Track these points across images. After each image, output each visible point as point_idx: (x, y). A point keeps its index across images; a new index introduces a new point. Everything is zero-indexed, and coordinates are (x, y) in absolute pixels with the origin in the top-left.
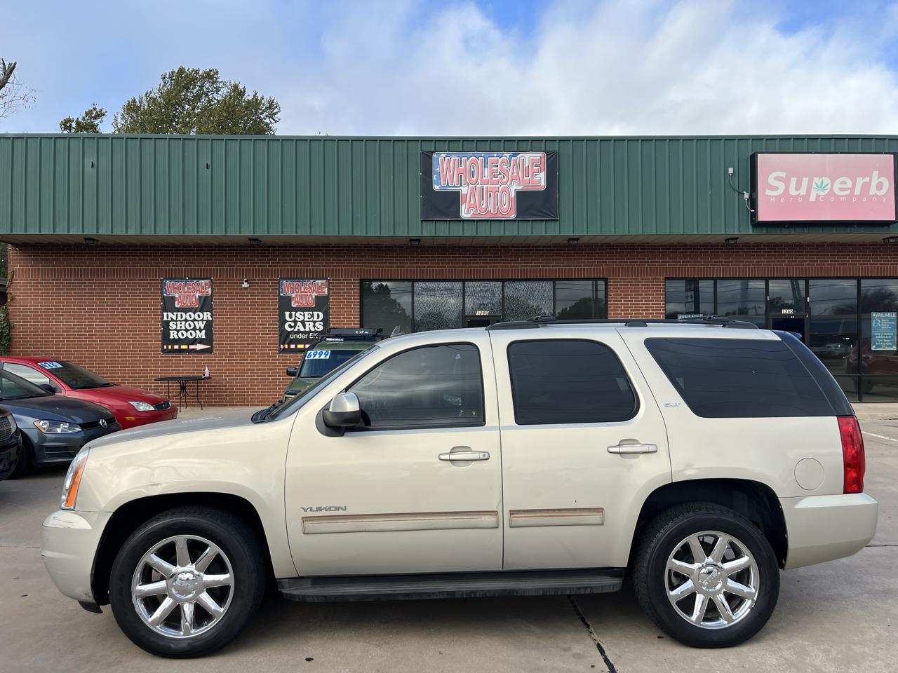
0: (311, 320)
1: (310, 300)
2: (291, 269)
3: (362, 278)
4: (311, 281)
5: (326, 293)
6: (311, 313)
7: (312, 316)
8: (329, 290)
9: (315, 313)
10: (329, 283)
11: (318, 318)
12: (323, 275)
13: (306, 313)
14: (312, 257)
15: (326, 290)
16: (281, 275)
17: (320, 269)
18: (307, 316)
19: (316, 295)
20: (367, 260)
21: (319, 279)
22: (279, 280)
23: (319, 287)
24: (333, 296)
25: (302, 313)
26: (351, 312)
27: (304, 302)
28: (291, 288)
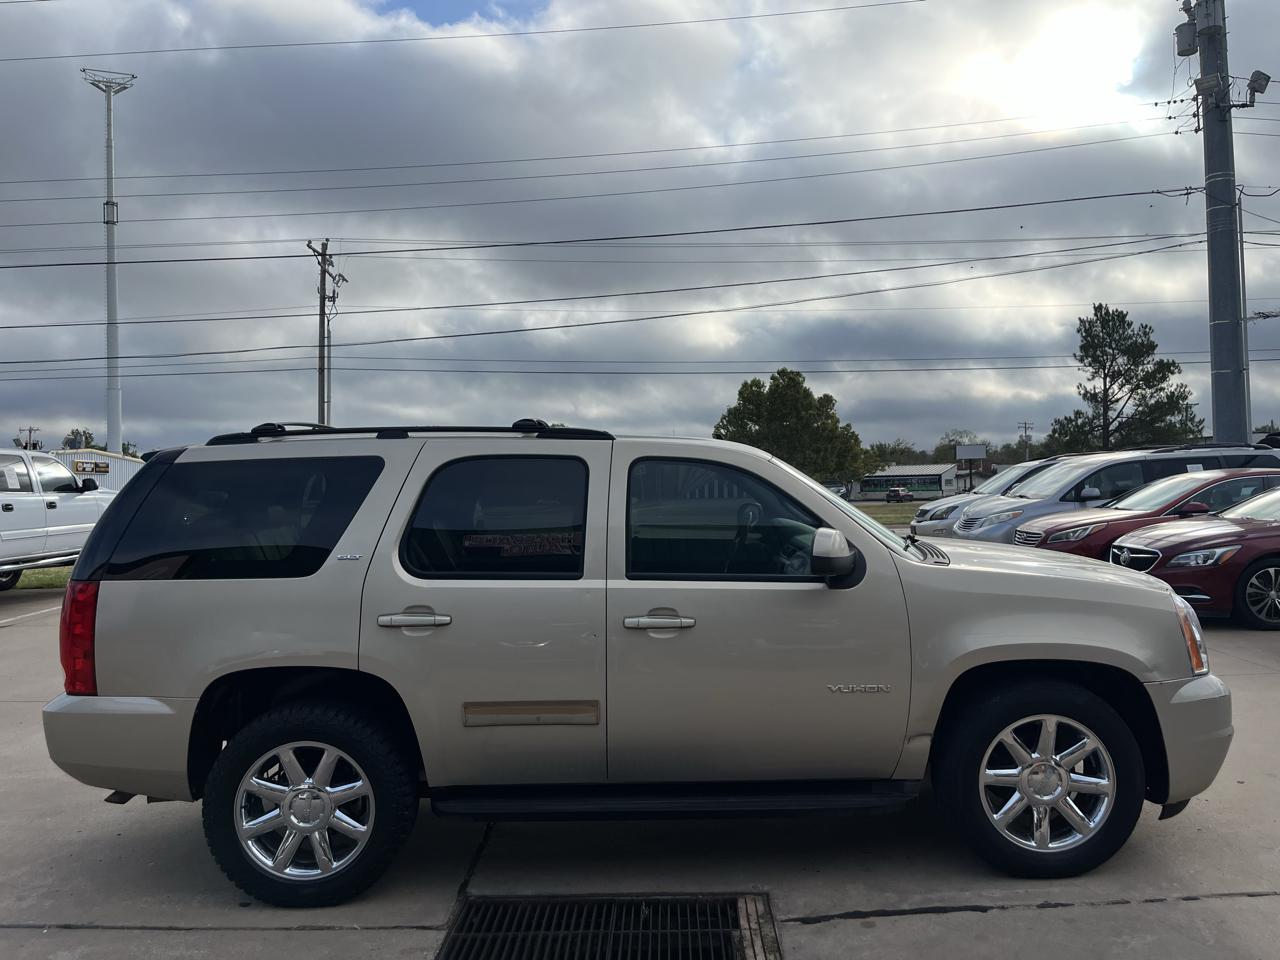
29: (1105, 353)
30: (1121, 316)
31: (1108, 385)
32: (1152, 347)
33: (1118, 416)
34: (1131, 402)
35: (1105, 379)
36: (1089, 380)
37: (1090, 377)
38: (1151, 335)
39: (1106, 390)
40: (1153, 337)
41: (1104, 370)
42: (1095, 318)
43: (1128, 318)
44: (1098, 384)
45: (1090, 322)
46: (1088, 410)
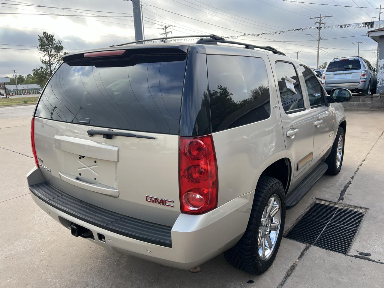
29: (48, 48)
30: (52, 37)
31: (50, 59)
32: (62, 48)
33: (54, 69)
34: (58, 65)
35: (49, 56)
36: (43, 56)
37: (44, 56)
38: (61, 44)
39: (50, 60)
40: (62, 45)
41: (48, 54)
42: (44, 36)
43: (54, 37)
44: (47, 58)
45: (42, 37)
46: (44, 66)
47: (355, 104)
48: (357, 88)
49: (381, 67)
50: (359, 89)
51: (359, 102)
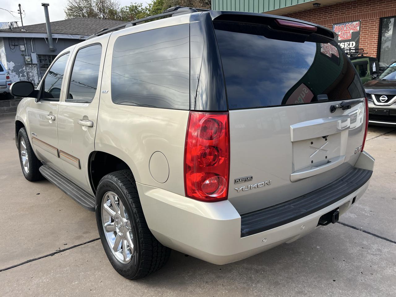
0: (348, 47)
1: (349, 36)
2: (339, 18)
3: (381, 17)
4: (350, 23)
5: (358, 29)
6: (349, 43)
7: (349, 45)
8: (360, 27)
9: (351, 43)
10: (361, 23)
11: (352, 45)
12: (357, 19)
13: (346, 43)
14: (352, 8)
15: (358, 28)
16: (334, 22)
17: (356, 15)
18: (346, 45)
19: (352, 31)
20: (386, 4)
21: (355, 21)
22: (333, 25)
23: (355, 26)
24: (362, 31)
25: (344, 43)
26: (372, 40)
27: (345, 37)
28: (339, 29)
47: (6, 109)
48: (5, 92)
49: (11, 69)
50: (7, 92)
51: (10, 106)
